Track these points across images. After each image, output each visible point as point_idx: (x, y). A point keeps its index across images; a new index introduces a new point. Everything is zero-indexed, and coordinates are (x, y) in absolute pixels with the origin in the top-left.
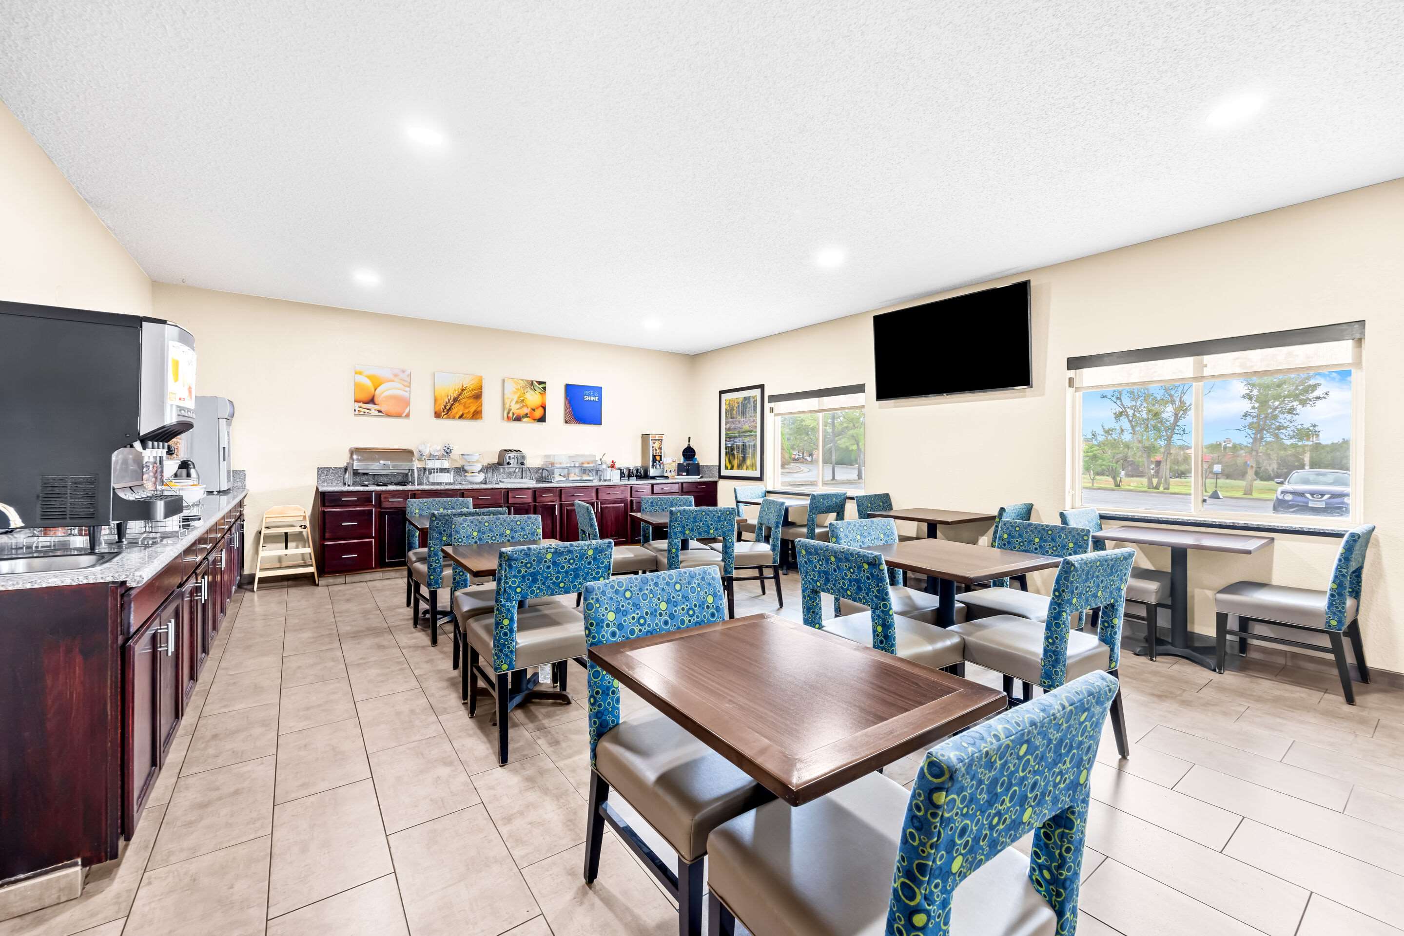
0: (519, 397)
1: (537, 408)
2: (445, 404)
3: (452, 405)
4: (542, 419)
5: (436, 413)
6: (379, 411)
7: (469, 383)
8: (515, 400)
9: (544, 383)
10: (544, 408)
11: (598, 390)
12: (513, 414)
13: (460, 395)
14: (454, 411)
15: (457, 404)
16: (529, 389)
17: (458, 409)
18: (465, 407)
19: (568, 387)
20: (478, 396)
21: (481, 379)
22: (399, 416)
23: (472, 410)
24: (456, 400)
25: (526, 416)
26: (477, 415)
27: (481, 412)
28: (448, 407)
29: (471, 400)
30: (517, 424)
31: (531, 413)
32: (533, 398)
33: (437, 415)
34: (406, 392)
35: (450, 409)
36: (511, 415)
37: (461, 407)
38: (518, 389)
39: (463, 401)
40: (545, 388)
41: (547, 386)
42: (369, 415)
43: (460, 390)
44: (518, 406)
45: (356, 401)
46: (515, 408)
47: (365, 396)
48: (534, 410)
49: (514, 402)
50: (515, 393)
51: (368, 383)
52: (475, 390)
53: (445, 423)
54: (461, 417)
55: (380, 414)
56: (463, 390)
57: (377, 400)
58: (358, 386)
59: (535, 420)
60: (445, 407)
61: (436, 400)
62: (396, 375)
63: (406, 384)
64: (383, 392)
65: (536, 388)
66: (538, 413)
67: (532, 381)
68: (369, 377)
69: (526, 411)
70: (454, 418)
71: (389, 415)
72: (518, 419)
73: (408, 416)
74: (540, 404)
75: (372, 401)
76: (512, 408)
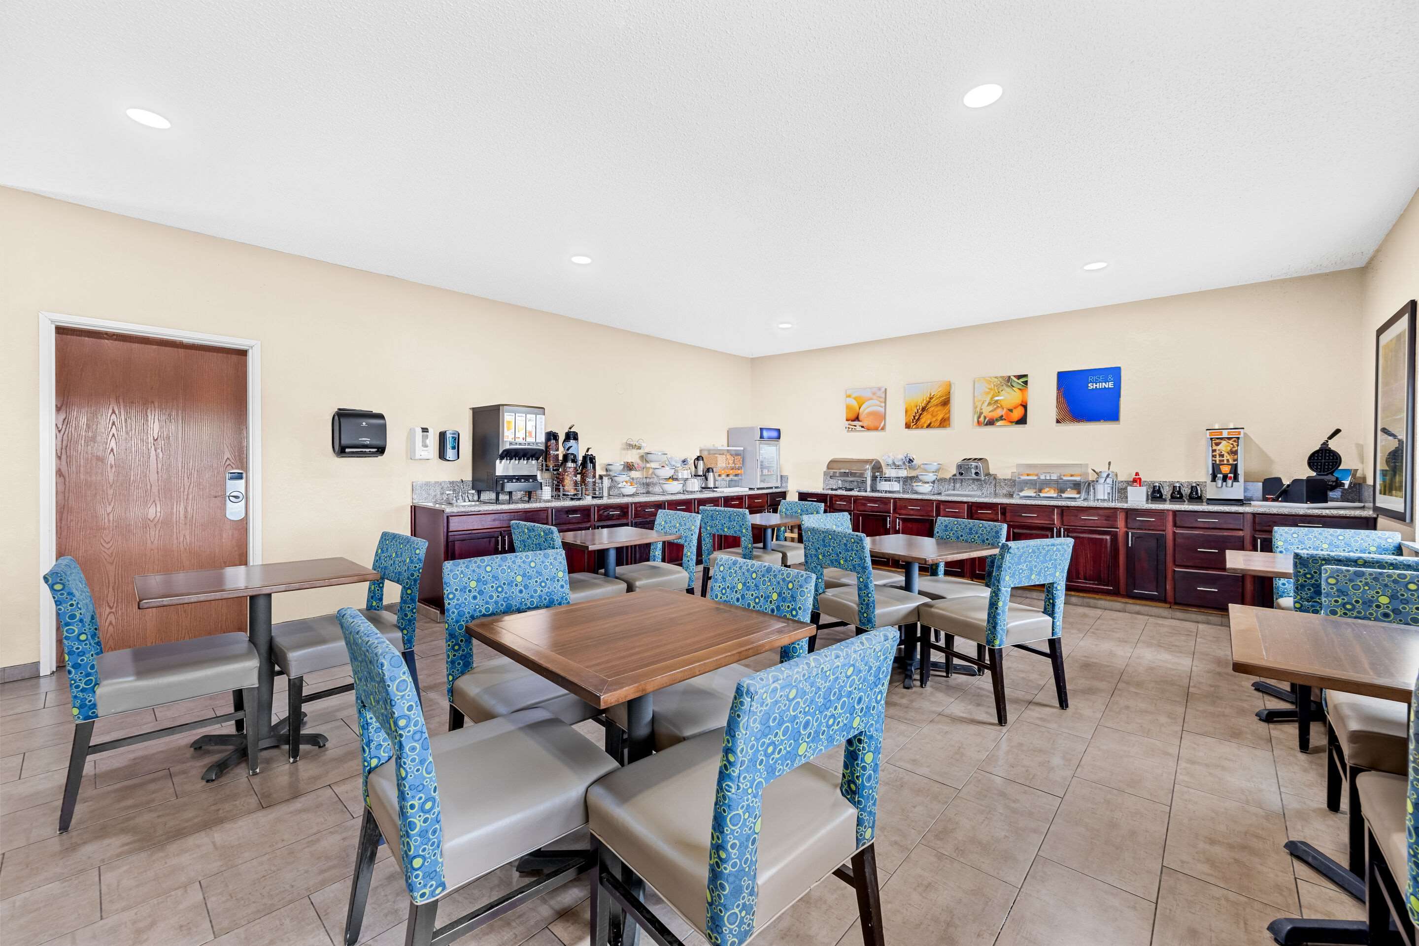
0: (992, 398)
1: (1016, 408)
2: (914, 414)
3: (921, 414)
4: (1022, 421)
5: (906, 424)
6: (862, 427)
7: (937, 391)
8: (987, 402)
9: (1026, 376)
10: (1025, 407)
11: (1115, 373)
12: (985, 418)
13: (928, 404)
14: (922, 420)
15: (925, 413)
16: (1005, 387)
17: (926, 419)
18: (933, 416)
19: (1063, 377)
20: (946, 402)
21: (949, 385)
22: (876, 429)
23: (940, 418)
24: (924, 409)
25: (1001, 418)
26: (944, 423)
27: (949, 419)
28: (916, 418)
29: (939, 408)
30: (990, 429)
31: (1007, 414)
32: (1010, 397)
33: (908, 426)
34: (881, 407)
35: (919, 419)
36: (982, 419)
37: (929, 416)
38: (991, 389)
39: (930, 410)
40: (1026, 383)
41: (1030, 380)
42: (855, 430)
43: (928, 399)
44: (991, 408)
45: (847, 420)
46: (987, 411)
47: (853, 416)
48: (1011, 410)
49: (986, 404)
50: (988, 393)
51: (855, 404)
52: (942, 397)
53: (914, 433)
54: (929, 426)
55: (863, 429)
56: (931, 398)
57: (861, 418)
58: (849, 408)
59: (1011, 422)
60: (914, 417)
61: (906, 412)
62: (874, 394)
63: (881, 400)
64: (864, 411)
65: (1014, 384)
66: (1017, 414)
67: (1009, 377)
68: (855, 399)
69: (1000, 412)
70: (922, 428)
71: (869, 429)
72: (991, 423)
73: (883, 429)
74: (1020, 402)
75: (857, 419)
76: (983, 411)
